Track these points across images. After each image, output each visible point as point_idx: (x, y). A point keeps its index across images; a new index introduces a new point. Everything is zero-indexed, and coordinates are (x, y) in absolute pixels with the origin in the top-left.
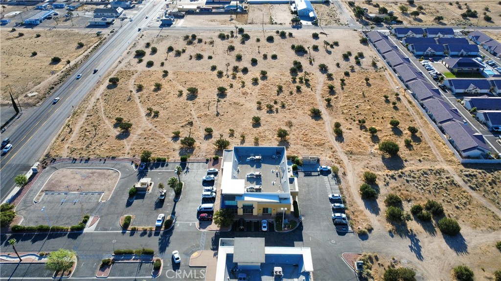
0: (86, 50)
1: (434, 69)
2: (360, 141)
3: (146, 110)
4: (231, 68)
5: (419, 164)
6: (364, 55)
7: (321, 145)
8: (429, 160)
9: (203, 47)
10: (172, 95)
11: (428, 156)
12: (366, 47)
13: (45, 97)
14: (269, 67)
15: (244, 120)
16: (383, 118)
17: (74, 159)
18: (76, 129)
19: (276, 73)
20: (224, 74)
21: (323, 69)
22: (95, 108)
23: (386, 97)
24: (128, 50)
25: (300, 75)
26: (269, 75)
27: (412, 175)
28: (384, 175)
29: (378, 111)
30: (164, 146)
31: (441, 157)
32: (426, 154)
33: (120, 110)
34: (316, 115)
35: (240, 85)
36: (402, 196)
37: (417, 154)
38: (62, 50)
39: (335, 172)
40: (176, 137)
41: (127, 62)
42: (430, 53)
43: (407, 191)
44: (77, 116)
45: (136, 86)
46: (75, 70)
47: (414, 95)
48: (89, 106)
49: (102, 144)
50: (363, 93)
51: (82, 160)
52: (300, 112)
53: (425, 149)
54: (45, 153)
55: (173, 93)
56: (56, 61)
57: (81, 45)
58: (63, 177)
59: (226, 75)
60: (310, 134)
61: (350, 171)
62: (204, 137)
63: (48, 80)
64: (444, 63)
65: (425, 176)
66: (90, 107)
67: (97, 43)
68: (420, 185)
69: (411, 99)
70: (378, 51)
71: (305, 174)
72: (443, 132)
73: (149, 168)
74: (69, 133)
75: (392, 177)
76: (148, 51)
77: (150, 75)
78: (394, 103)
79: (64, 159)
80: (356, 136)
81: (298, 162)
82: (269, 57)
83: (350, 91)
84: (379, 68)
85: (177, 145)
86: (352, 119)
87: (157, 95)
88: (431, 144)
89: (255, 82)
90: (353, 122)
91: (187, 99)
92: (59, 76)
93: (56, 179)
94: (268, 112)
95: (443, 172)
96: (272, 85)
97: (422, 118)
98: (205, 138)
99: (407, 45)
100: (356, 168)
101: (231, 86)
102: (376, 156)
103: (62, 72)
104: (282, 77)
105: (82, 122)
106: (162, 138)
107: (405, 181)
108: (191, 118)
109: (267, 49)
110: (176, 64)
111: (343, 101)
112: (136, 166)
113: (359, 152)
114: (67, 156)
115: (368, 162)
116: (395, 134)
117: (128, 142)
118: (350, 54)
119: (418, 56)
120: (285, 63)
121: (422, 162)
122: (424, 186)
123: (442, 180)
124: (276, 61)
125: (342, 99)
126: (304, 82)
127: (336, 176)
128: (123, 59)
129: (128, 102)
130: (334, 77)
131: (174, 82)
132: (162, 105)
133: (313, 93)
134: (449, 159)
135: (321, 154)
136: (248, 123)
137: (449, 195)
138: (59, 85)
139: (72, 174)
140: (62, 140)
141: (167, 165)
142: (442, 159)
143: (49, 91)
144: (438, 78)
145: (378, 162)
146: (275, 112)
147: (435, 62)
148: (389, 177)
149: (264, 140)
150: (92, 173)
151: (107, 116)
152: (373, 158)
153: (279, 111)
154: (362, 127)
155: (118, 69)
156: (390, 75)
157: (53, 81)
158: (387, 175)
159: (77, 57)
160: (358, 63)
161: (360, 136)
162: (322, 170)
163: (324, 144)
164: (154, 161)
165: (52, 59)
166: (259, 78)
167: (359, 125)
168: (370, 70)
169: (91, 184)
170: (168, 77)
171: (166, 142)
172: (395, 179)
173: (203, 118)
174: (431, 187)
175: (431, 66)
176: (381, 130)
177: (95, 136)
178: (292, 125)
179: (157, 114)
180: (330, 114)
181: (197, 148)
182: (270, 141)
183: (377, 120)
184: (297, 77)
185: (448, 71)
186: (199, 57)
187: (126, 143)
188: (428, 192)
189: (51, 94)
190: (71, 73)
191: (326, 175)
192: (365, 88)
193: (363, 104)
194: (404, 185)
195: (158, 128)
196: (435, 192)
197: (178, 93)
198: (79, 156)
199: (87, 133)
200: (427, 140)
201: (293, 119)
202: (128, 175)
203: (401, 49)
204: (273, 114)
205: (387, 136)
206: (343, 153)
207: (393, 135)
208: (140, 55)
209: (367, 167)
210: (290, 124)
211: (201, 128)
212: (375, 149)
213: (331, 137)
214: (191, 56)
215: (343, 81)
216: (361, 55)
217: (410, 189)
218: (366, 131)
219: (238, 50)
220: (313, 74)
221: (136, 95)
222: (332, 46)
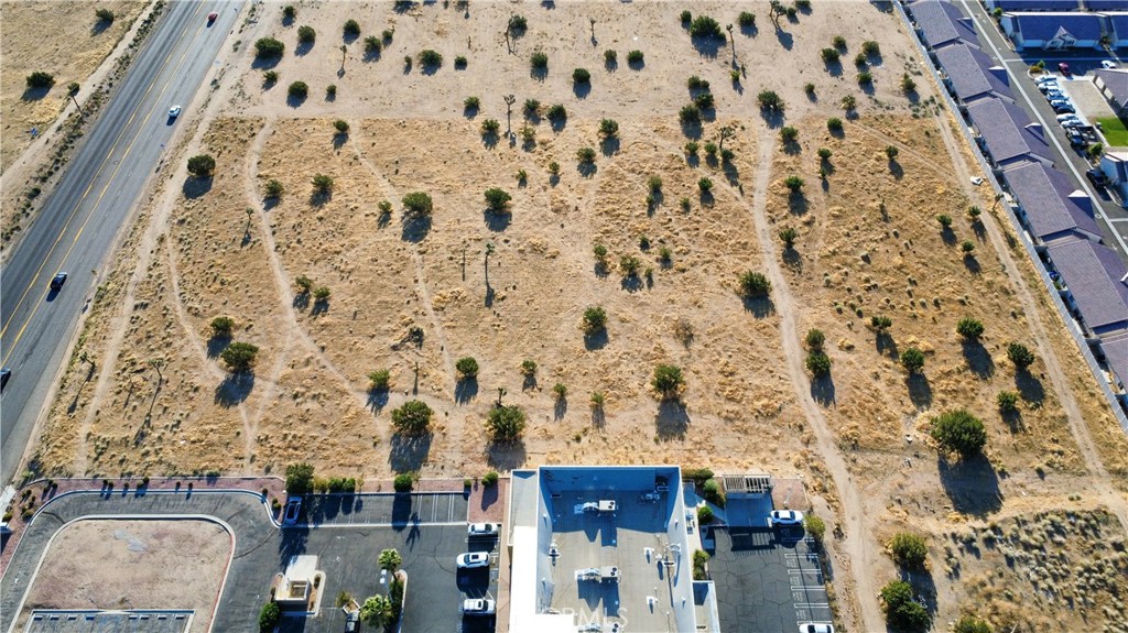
0: (122, 39)
1: (1075, 107)
2: (876, 395)
3: (294, 282)
4: (518, 107)
5: (1037, 485)
6: (883, 50)
7: (773, 416)
8: (1066, 469)
9: (441, 21)
10: (362, 216)
11: (1061, 453)
12: (886, 16)
13: (18, 228)
14: (622, 99)
15: (561, 315)
16: (936, 303)
17: (105, 482)
18: (108, 364)
19: (642, 125)
20: (502, 130)
21: (771, 108)
22: (155, 273)
23: (945, 222)
24: (235, 37)
25: (709, 129)
26: (626, 132)
27: (1024, 537)
28: (945, 535)
29: (923, 277)
30: (347, 427)
31: (1096, 455)
32: (1056, 447)
33: (222, 283)
34: (756, 295)
35: (544, 175)
36: (996, 618)
37: (1030, 446)
38: (55, 38)
39: (813, 533)
40: (379, 391)
41: (234, 83)
42: (1062, 42)
43: (1010, 598)
44: (108, 305)
45: (261, 182)
46: (93, 116)
47: (1019, 214)
48: (138, 265)
49: (179, 422)
50: (882, 206)
51: (127, 486)
52: (712, 282)
53: (1052, 428)
54: (28, 455)
55: (364, 209)
56: (39, 85)
57: (105, 20)
58: (79, 552)
59: (506, 135)
60: (742, 373)
61: (853, 519)
62: (454, 388)
63: (22, 160)
64: (1101, 83)
65: (1058, 538)
66: (140, 273)
67: (150, 10)
68: (1045, 577)
69: (1013, 225)
70: (920, 35)
71: (734, 539)
72: (1102, 360)
73: (310, 520)
74: (89, 379)
75: (969, 545)
76: (289, 38)
77: (299, 139)
78: (968, 247)
79: (79, 483)
80: (866, 374)
81: (712, 497)
82: (622, 60)
83: (845, 196)
84: (921, 101)
85: (383, 426)
86: (853, 307)
87: (321, 219)
88: (1069, 408)
89: (587, 163)
90: (858, 321)
91: (405, 238)
92: (50, 146)
93: (61, 563)
94: (625, 284)
95: (1106, 523)
96: (633, 171)
97: (1043, 302)
98: (457, 394)
99: (998, 14)
100: (869, 503)
101: (523, 180)
102: (922, 453)
103: (59, 129)
104: (659, 141)
105: (120, 334)
106: (343, 393)
107: (1004, 561)
108: (416, 313)
109: (616, 26)
110: (369, 91)
111: (830, 236)
112: (276, 510)
113: (878, 439)
114: (88, 472)
115: (901, 479)
116: (973, 366)
117: (251, 411)
118: (841, 45)
119: (1029, 55)
120: (664, 83)
121: (1046, 478)
122: (1055, 578)
123: (1105, 556)
124: (642, 73)
125: (825, 224)
126: (720, 157)
127: (817, 547)
128: (223, 72)
129: (245, 248)
130: (800, 139)
131: (367, 165)
132: (338, 258)
133: (744, 204)
134: (1118, 466)
135: (774, 451)
136: (571, 330)
137: (1121, 610)
138: (54, 180)
139: (104, 539)
140: (72, 409)
141: (359, 507)
142: (1100, 465)
143: (28, 206)
144: (1081, 143)
145: (926, 478)
146: (645, 281)
147: (1075, 78)
148: (961, 544)
149: (618, 397)
150: (158, 536)
151: (190, 308)
152: (914, 461)
153: (655, 278)
154: (884, 343)
155: (210, 115)
156: (954, 131)
157: (35, 165)
158: (954, 536)
159: (97, 65)
160: (866, 83)
161: (877, 377)
162: (779, 523)
163: (780, 409)
164: (324, 491)
165: (28, 79)
166: (597, 149)
167: (873, 331)
168: (898, 111)
169: (154, 580)
170: (348, 143)
171: (352, 411)
172: (976, 551)
173: (452, 312)
174: (1075, 582)
175: (1066, 95)
176: (932, 352)
177: (159, 389)
178: (691, 336)
179: (323, 304)
180: (794, 285)
181: (437, 435)
182: (632, 402)
183: (922, 311)
184: (701, 143)
185: (1111, 113)
186: (431, 62)
187: (243, 414)
188: (1065, 602)
189: (32, 213)
190: (84, 129)
191: (791, 544)
192: (886, 181)
193: (881, 248)
194: (1001, 575)
195: (330, 353)
196: (1085, 602)
197: (377, 210)
198: (119, 470)
199: (137, 378)
200: (1057, 390)
201: (695, 310)
202: (255, 542)
203: (980, 21)
204: (639, 293)
205: (949, 374)
206: (832, 445)
207: (966, 369)
208: (268, 54)
209: (899, 502)
210: (686, 335)
211: (445, 351)
212: (920, 429)
213: (801, 383)
214: (408, 60)
215: (825, 155)
216: (872, 53)
217: (1017, 591)
218: (893, 355)
219: (536, 32)
220: (743, 128)
221: (266, 219)
222: (792, 16)
